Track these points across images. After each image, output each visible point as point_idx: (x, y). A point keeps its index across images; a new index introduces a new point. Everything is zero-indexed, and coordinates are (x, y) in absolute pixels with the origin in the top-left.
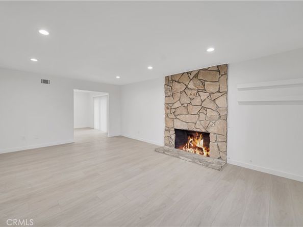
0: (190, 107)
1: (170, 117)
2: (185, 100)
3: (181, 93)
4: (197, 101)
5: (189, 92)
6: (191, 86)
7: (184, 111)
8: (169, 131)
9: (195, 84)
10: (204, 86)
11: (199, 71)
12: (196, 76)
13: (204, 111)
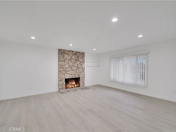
0: (73, 67)
1: (62, 73)
2: (71, 64)
3: (69, 60)
4: (76, 65)
5: (72, 60)
6: (73, 57)
7: (70, 69)
8: (62, 81)
9: (75, 57)
10: (78, 58)
11: (77, 52)
12: (75, 54)
13: (78, 69)
